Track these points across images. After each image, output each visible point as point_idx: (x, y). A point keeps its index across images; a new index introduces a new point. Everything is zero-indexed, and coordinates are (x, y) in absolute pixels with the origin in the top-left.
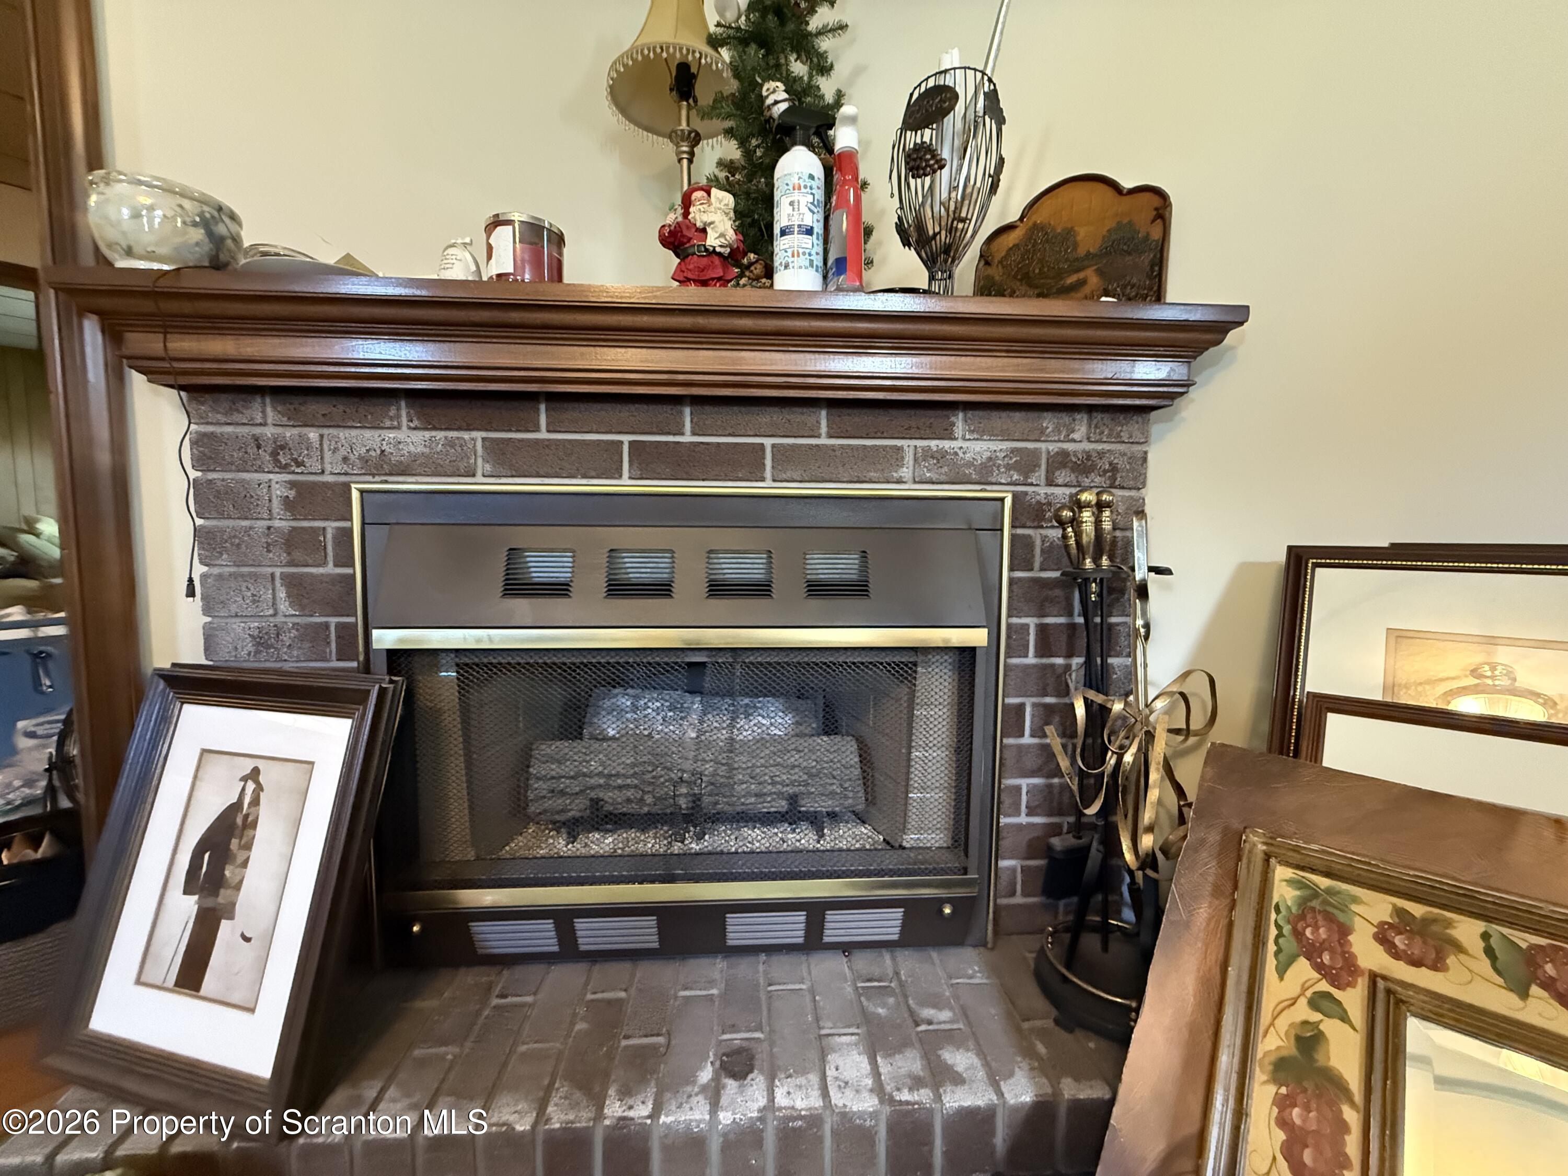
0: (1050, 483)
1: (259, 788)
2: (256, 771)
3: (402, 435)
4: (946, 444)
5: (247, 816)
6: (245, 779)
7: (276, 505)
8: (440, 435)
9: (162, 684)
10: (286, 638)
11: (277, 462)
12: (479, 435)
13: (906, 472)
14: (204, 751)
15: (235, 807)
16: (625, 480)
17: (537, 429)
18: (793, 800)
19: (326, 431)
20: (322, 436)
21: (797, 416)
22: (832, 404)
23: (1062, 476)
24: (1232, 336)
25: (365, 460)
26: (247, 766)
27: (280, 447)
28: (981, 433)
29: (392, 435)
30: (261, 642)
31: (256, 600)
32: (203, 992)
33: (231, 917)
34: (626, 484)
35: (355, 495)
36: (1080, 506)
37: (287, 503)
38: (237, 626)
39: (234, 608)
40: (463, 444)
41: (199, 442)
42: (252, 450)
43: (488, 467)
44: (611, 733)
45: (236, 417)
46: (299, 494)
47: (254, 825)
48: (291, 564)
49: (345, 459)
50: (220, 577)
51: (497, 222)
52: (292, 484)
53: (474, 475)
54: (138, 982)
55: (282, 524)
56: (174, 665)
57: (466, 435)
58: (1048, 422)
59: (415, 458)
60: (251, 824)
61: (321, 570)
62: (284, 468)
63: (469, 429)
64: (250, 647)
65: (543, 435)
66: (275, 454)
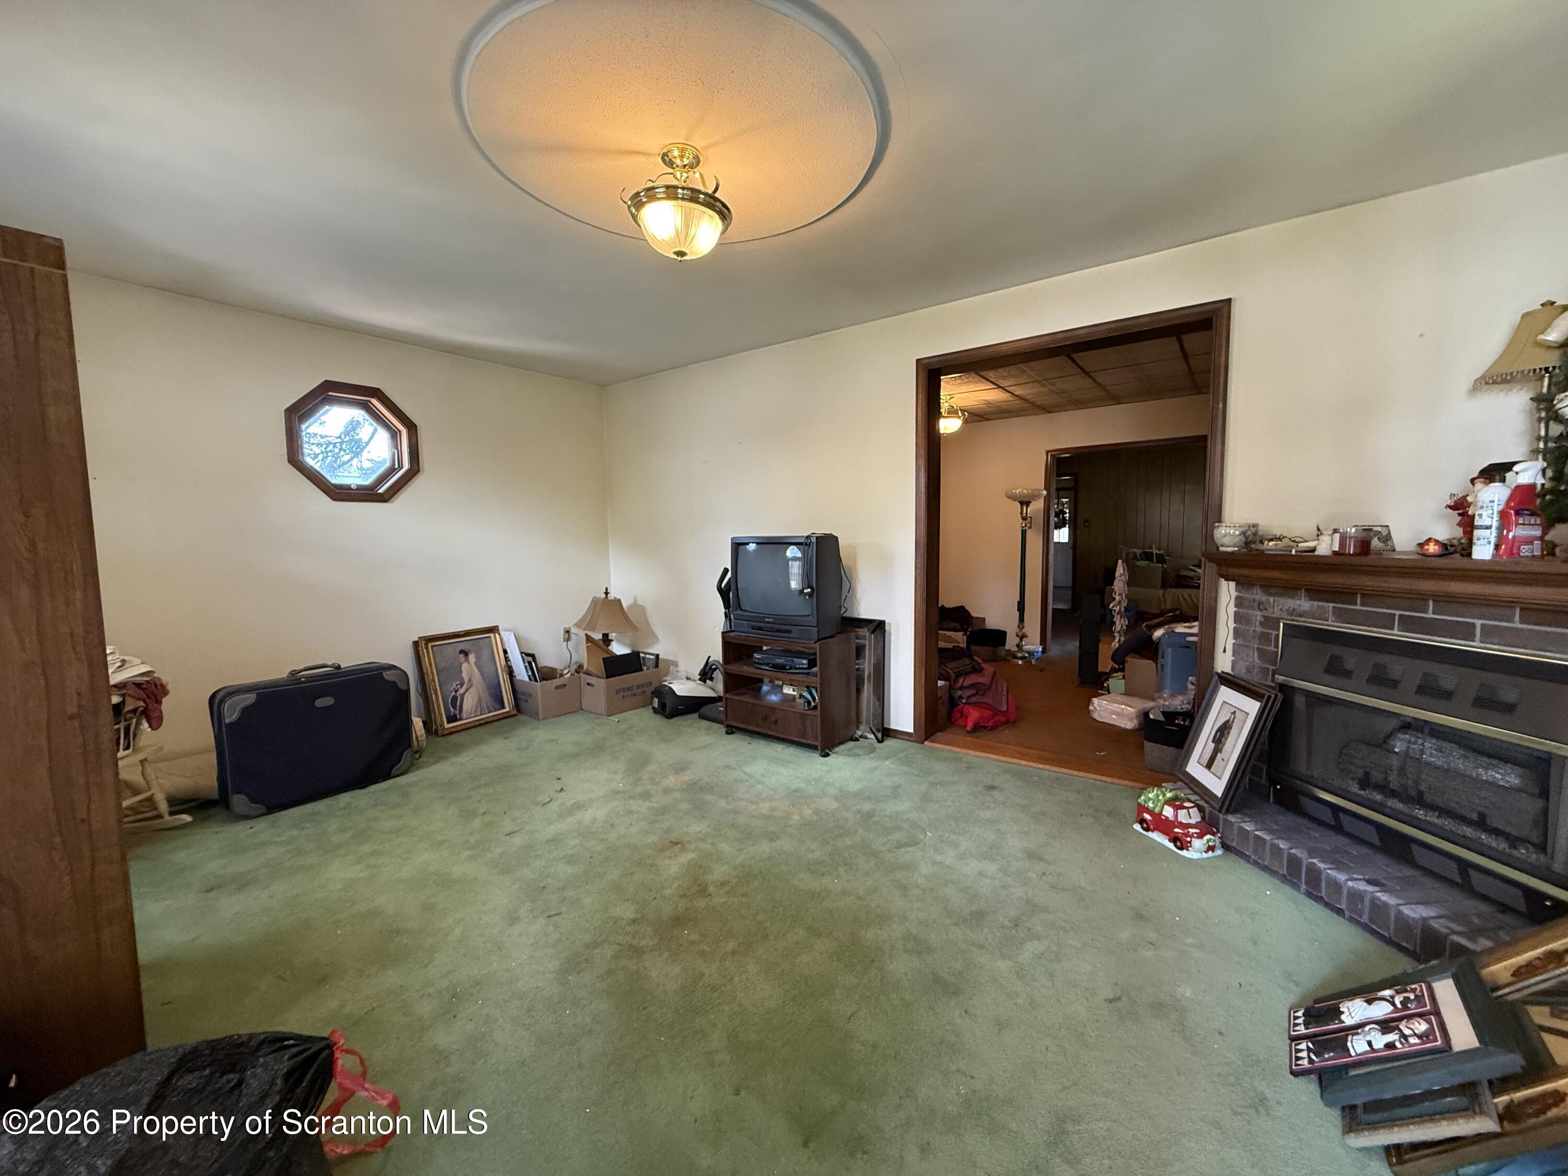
1: (1235, 717)
2: (1235, 711)
3: (1301, 602)
5: (1230, 724)
6: (1232, 713)
7: (1258, 623)
8: (1316, 603)
9: (1217, 677)
10: (1254, 671)
12: (1332, 605)
14: (1225, 700)
15: (1228, 721)
16: (1396, 632)
17: (1356, 604)
19: (1276, 598)
20: (1274, 600)
25: (1287, 611)
26: (1233, 710)
27: (1260, 603)
29: (1298, 602)
30: (1248, 670)
31: (1248, 655)
32: (1211, 769)
33: (1221, 752)
34: (1395, 634)
35: (1282, 625)
37: (1261, 623)
38: (1242, 663)
39: (1242, 656)
40: (1324, 607)
41: (1237, 598)
42: (1253, 603)
43: (1333, 619)
44: (1396, 750)
45: (1249, 592)
46: (1265, 620)
48: (1260, 644)
49: (1281, 610)
50: (1238, 645)
51: (1335, 531)
52: (1263, 616)
53: (1328, 621)
55: (1259, 629)
56: (1222, 672)
57: (1326, 604)
59: (1306, 612)
60: (1231, 727)
61: (1267, 648)
62: (1261, 610)
63: (1327, 601)
64: (1245, 671)
65: (1359, 607)
66: (1259, 605)
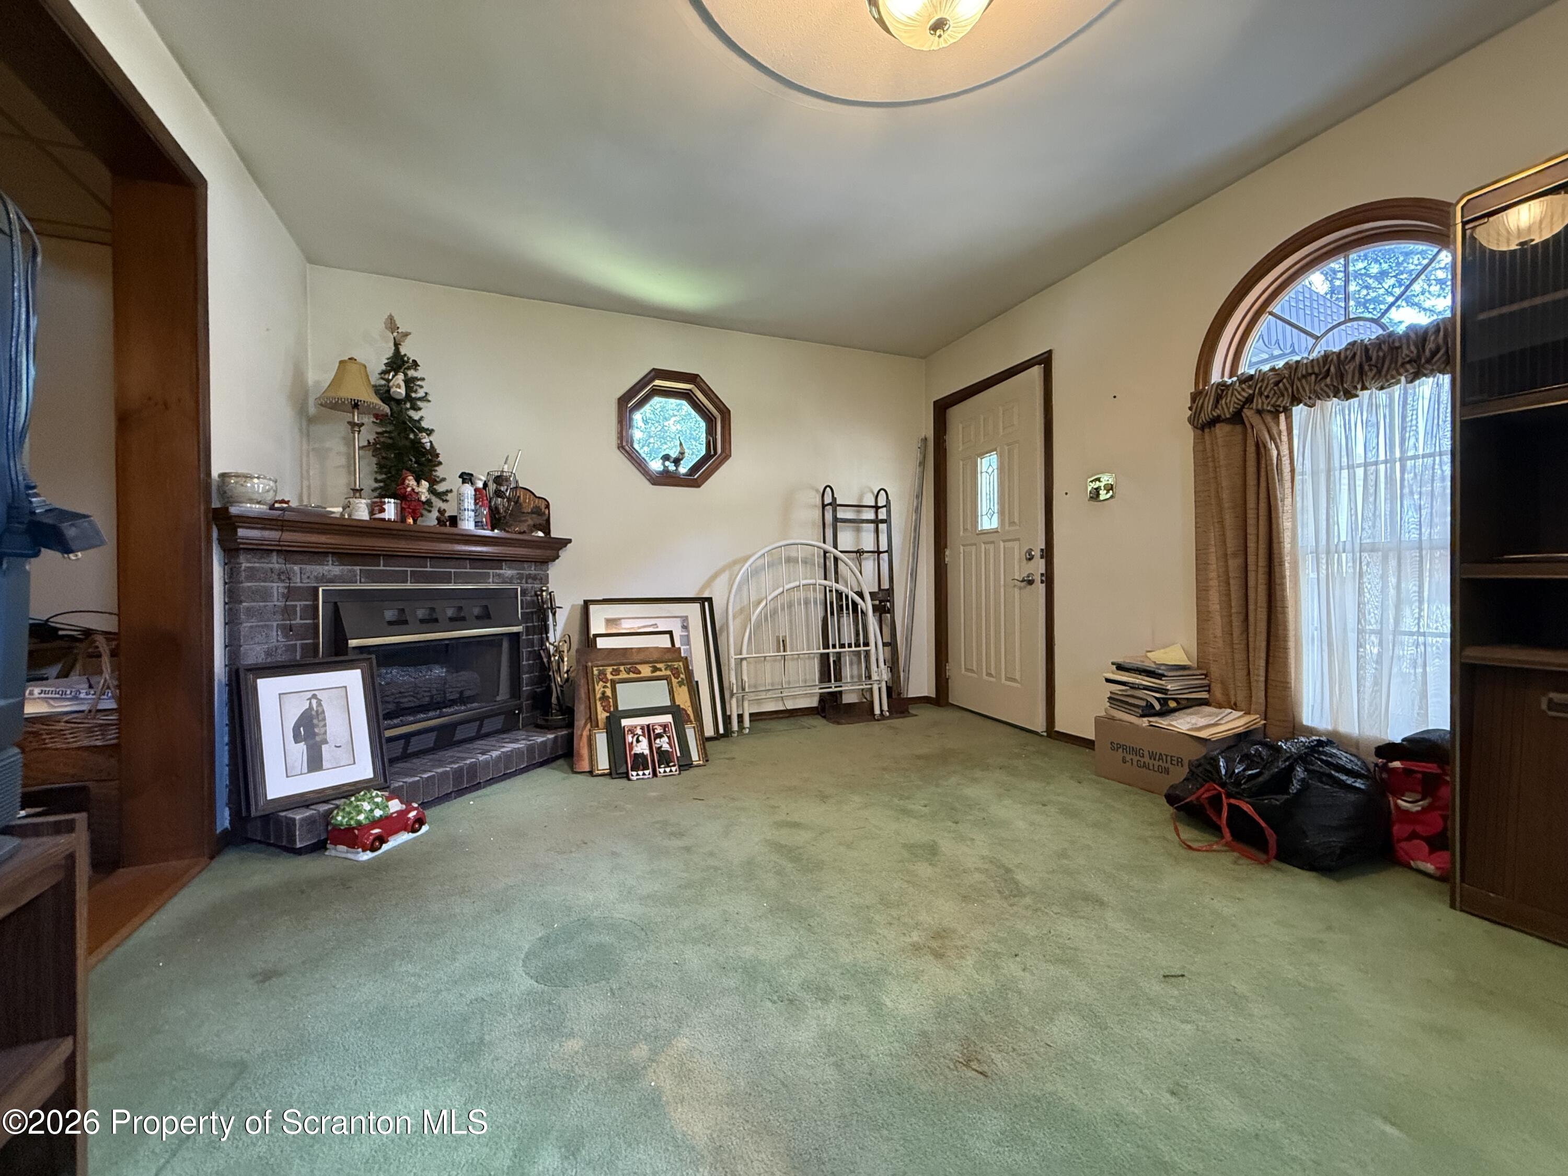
0: (527, 583)
1: (319, 701)
2: (314, 696)
3: (330, 567)
4: (501, 571)
5: (317, 711)
6: (310, 699)
7: (279, 596)
8: (346, 568)
10: (279, 651)
11: (279, 578)
12: (358, 568)
13: (491, 580)
14: (280, 694)
15: (310, 709)
16: (409, 584)
17: (379, 566)
18: (461, 693)
19: (302, 567)
20: (300, 568)
21: (462, 562)
22: (470, 559)
23: (530, 581)
24: (569, 545)
25: (316, 577)
26: (309, 695)
27: (282, 572)
28: (510, 568)
29: (327, 568)
30: (269, 653)
31: (267, 636)
32: (324, 767)
33: (325, 742)
34: (409, 586)
35: (321, 591)
36: (543, 591)
37: (282, 595)
38: (258, 648)
39: (257, 640)
40: (353, 571)
42: (269, 574)
43: (362, 580)
45: (263, 560)
46: (289, 591)
47: (323, 712)
48: (283, 620)
49: (308, 577)
52: (287, 587)
53: (357, 583)
54: (287, 776)
55: (281, 603)
57: (355, 568)
58: (526, 565)
59: (336, 576)
60: (321, 713)
61: (293, 622)
62: (283, 581)
63: (353, 566)
64: (263, 656)
65: (381, 568)
66: (279, 575)
